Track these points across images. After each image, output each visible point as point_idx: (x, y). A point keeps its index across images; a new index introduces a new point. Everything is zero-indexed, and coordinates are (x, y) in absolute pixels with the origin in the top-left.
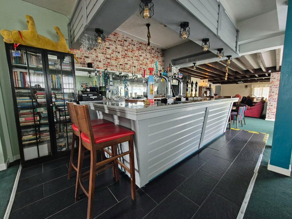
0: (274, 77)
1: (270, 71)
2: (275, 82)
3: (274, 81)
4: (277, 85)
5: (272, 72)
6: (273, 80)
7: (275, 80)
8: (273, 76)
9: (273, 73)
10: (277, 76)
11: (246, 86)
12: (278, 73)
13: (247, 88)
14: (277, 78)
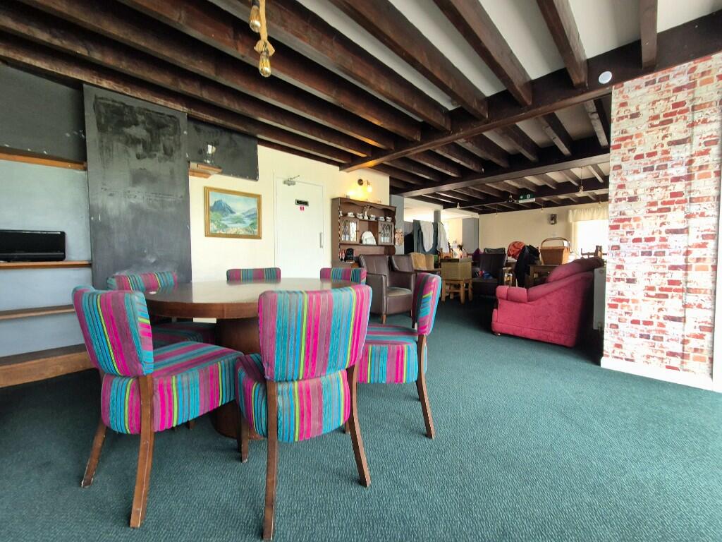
0: (633, 110)
1: (606, 77)
2: (638, 136)
3: (632, 131)
4: (654, 154)
5: (617, 80)
6: (624, 128)
7: (642, 124)
8: (623, 105)
9: (627, 84)
10: (651, 97)
11: (553, 218)
12: (650, 77)
13: (556, 222)
14: (646, 113)
